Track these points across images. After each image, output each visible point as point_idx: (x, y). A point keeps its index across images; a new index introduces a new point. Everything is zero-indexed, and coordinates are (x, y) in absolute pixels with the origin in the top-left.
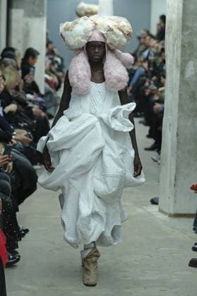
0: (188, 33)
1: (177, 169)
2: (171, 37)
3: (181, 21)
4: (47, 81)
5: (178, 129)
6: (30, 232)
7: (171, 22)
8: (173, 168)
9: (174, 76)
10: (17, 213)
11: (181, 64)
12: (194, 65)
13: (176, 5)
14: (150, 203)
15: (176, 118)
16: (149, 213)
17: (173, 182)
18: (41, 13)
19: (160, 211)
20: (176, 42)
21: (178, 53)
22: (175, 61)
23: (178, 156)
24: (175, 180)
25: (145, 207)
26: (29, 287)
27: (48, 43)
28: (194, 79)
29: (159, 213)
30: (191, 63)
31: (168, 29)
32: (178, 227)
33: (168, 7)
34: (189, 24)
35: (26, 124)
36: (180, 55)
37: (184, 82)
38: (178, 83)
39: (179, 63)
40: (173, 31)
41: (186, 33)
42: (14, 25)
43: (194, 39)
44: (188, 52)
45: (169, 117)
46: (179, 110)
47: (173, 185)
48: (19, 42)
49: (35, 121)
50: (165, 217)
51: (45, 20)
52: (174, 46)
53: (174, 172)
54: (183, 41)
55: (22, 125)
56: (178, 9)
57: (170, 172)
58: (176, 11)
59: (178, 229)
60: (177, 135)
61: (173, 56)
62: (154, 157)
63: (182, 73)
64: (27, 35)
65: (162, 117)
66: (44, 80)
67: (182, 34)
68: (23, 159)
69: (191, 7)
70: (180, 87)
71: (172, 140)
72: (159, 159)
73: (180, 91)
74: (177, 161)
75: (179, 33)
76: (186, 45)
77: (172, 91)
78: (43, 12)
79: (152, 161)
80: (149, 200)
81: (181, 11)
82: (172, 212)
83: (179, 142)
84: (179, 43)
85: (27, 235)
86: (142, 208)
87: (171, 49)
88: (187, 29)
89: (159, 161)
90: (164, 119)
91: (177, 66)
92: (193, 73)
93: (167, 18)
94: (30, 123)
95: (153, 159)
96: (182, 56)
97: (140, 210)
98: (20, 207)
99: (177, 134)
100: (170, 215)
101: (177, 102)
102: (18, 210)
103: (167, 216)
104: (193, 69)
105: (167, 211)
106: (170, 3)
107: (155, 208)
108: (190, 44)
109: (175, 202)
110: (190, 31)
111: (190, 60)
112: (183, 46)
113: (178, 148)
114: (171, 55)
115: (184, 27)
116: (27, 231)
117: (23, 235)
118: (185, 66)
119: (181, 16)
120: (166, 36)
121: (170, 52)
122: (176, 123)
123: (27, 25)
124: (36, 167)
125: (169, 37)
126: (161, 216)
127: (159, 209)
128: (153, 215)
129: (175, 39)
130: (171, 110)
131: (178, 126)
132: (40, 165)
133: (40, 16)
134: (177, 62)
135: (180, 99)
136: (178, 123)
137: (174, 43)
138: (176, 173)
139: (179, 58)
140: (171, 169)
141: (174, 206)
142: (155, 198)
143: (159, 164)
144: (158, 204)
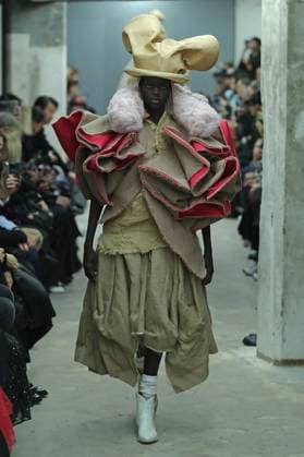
0: (298, 65)
1: (285, 286)
2: (270, 73)
3: (286, 46)
5: (285, 222)
6: (49, 396)
7: (270, 49)
8: (279, 284)
9: (276, 137)
10: (28, 365)
11: (288, 117)
13: (277, 21)
14: (242, 344)
16: (242, 359)
17: (279, 308)
18: (58, 40)
19: (260, 355)
20: (279, 80)
21: (283, 99)
22: (278, 112)
23: (286, 267)
24: (283, 304)
25: (234, 351)
29: (257, 359)
31: (266, 59)
32: (289, 381)
33: (265, 25)
34: (300, 51)
36: (285, 102)
37: (292, 145)
38: (283, 147)
39: (285, 116)
40: (273, 63)
41: (294, 66)
42: (14, 61)
44: (298, 96)
45: (271, 203)
46: (286, 192)
47: (279, 315)
48: (23, 87)
50: (269, 366)
51: (65, 48)
52: (274, 87)
53: (280, 293)
54: (289, 79)
56: (281, 27)
57: (275, 295)
58: (277, 29)
59: (289, 384)
60: (284, 232)
61: (275, 103)
62: (247, 270)
63: (290, 131)
64: (35, 75)
65: (260, 202)
67: (289, 67)
70: (286, 153)
71: (275, 241)
72: (256, 271)
73: (287, 161)
74: (284, 274)
75: (282, 66)
76: (295, 86)
77: (275, 161)
78: (61, 37)
80: (242, 339)
81: (285, 30)
82: (279, 358)
83: (286, 244)
85: (44, 400)
86: (229, 352)
87: (272, 93)
88: (296, 60)
89: (255, 275)
90: (262, 206)
91: (281, 120)
93: (263, 43)
95: (244, 271)
96: (289, 104)
97: (226, 356)
98: (32, 353)
99: (284, 230)
100: (276, 363)
101: (283, 180)
102: (29, 361)
103: (271, 364)
105: (270, 356)
106: (268, 19)
107: (251, 352)
108: (301, 83)
109: (284, 341)
110: (301, 62)
111: (301, 109)
112: (290, 88)
113: (285, 253)
114: (272, 101)
115: (292, 57)
116: (43, 394)
117: (39, 400)
118: (294, 120)
119: (285, 38)
121: (269, 96)
122: (282, 212)
123: (35, 58)
125: (267, 73)
126: (261, 364)
127: (258, 352)
128: (248, 363)
129: (277, 76)
130: (273, 192)
131: (285, 217)
132: (63, 286)
133: (57, 45)
134: (281, 113)
135: (287, 173)
136: (285, 212)
137: (276, 83)
138: (285, 293)
139: (284, 107)
140: (275, 287)
141: (282, 347)
142: (251, 335)
143: (256, 280)
144: (254, 345)
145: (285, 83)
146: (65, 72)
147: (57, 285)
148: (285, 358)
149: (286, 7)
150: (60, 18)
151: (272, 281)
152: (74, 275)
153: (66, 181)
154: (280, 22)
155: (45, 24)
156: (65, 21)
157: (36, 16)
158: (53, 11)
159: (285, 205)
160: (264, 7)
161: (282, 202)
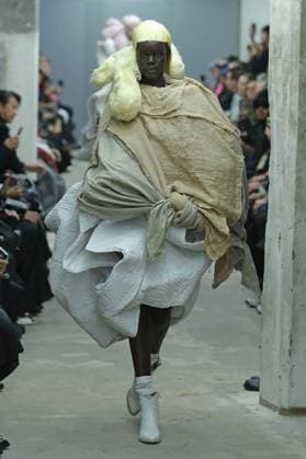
1: (294, 320)
2: (280, 68)
3: (298, 36)
4: (42, 155)
5: (294, 244)
7: (279, 39)
8: (288, 318)
9: (286, 142)
14: (243, 388)
15: (291, 223)
16: (242, 406)
17: (287, 346)
18: (29, 25)
19: (263, 402)
20: (290, 77)
24: (291, 341)
25: (232, 396)
27: (44, 81)
29: (259, 407)
31: (275, 52)
32: (297, 433)
33: (274, 10)
38: (293, 156)
39: (296, 119)
40: (283, 56)
45: (278, 221)
46: (296, 208)
47: (287, 354)
49: (18, 232)
50: (274, 416)
51: (37, 35)
52: (284, 85)
53: (288, 328)
56: (293, 14)
57: (282, 328)
59: (297, 437)
60: (294, 258)
61: (284, 104)
66: (35, 153)
67: (301, 62)
70: (297, 163)
71: (283, 267)
72: (260, 303)
73: (298, 172)
74: (294, 306)
77: (284, 171)
79: (246, 306)
80: (243, 382)
82: (286, 405)
83: (296, 271)
84: (295, 78)
86: (227, 398)
87: (280, 90)
89: (259, 308)
95: (247, 302)
97: (223, 402)
99: (293, 254)
100: (283, 411)
101: (293, 194)
103: (276, 413)
105: (276, 403)
106: (277, 4)
107: (253, 397)
109: (292, 385)
113: (295, 281)
114: (281, 101)
119: (297, 27)
120: (271, 67)
121: (278, 94)
122: (292, 231)
125: (276, 68)
126: (265, 413)
127: (261, 398)
128: (249, 411)
129: (288, 72)
130: (281, 209)
131: (295, 239)
132: (30, 317)
134: (292, 116)
135: (298, 186)
136: (295, 232)
137: (287, 80)
138: (294, 330)
139: (295, 108)
140: (282, 321)
141: (290, 392)
142: (253, 378)
143: (260, 313)
144: (257, 389)
147: (24, 316)
148: (293, 405)
151: (278, 315)
152: (45, 305)
153: (36, 192)
154: (292, 8)
159: (296, 224)
161: (290, 221)
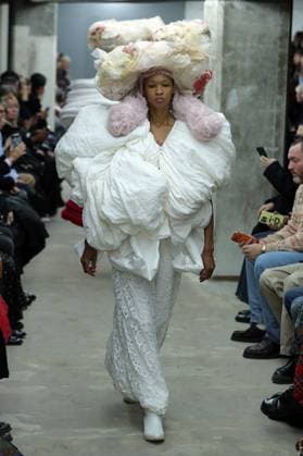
0: (230, 54)
6: (37, 299)
10: (22, 276)
11: (222, 93)
12: (238, 93)
13: (215, 20)
21: (218, 80)
22: (214, 90)
26: (36, 366)
28: (238, 111)
30: (234, 91)
34: (231, 44)
35: (30, 166)
36: (220, 82)
41: (228, 55)
42: (17, 46)
43: (239, 62)
44: (231, 78)
48: (23, 66)
54: (224, 64)
55: (26, 167)
63: (223, 104)
64: (33, 58)
68: (28, 208)
69: (234, 23)
75: (219, 54)
76: (228, 70)
78: (52, 29)
81: (221, 28)
85: (33, 303)
88: (229, 51)
91: (217, 95)
92: (236, 104)
94: (37, 165)
96: (223, 84)
98: (25, 269)
102: (22, 272)
104: (236, 98)
108: (233, 68)
110: (232, 52)
111: (232, 88)
112: (224, 72)
115: (226, 48)
117: (29, 303)
118: (226, 95)
123: (33, 45)
124: (45, 219)
133: (49, 35)
145: (220, 69)
146: (55, 55)
149: (222, 11)
150: (53, 15)
155: (40, 18)
156: (56, 16)
157: (34, 13)
158: (47, 9)
160: (205, 9)
